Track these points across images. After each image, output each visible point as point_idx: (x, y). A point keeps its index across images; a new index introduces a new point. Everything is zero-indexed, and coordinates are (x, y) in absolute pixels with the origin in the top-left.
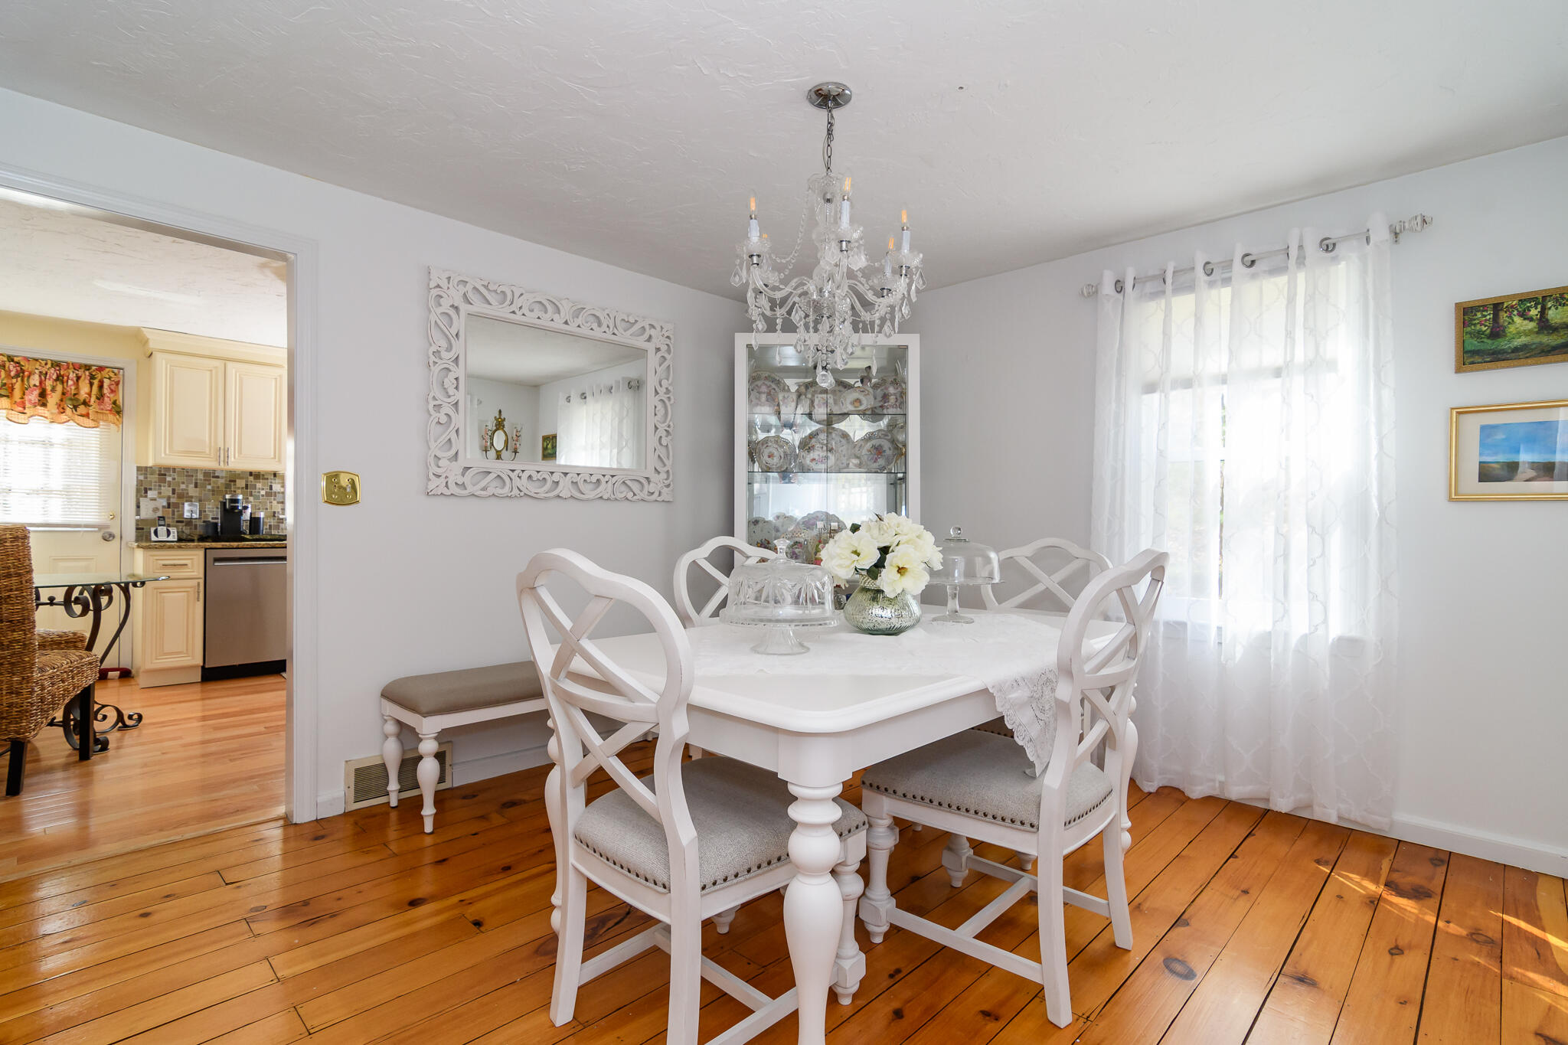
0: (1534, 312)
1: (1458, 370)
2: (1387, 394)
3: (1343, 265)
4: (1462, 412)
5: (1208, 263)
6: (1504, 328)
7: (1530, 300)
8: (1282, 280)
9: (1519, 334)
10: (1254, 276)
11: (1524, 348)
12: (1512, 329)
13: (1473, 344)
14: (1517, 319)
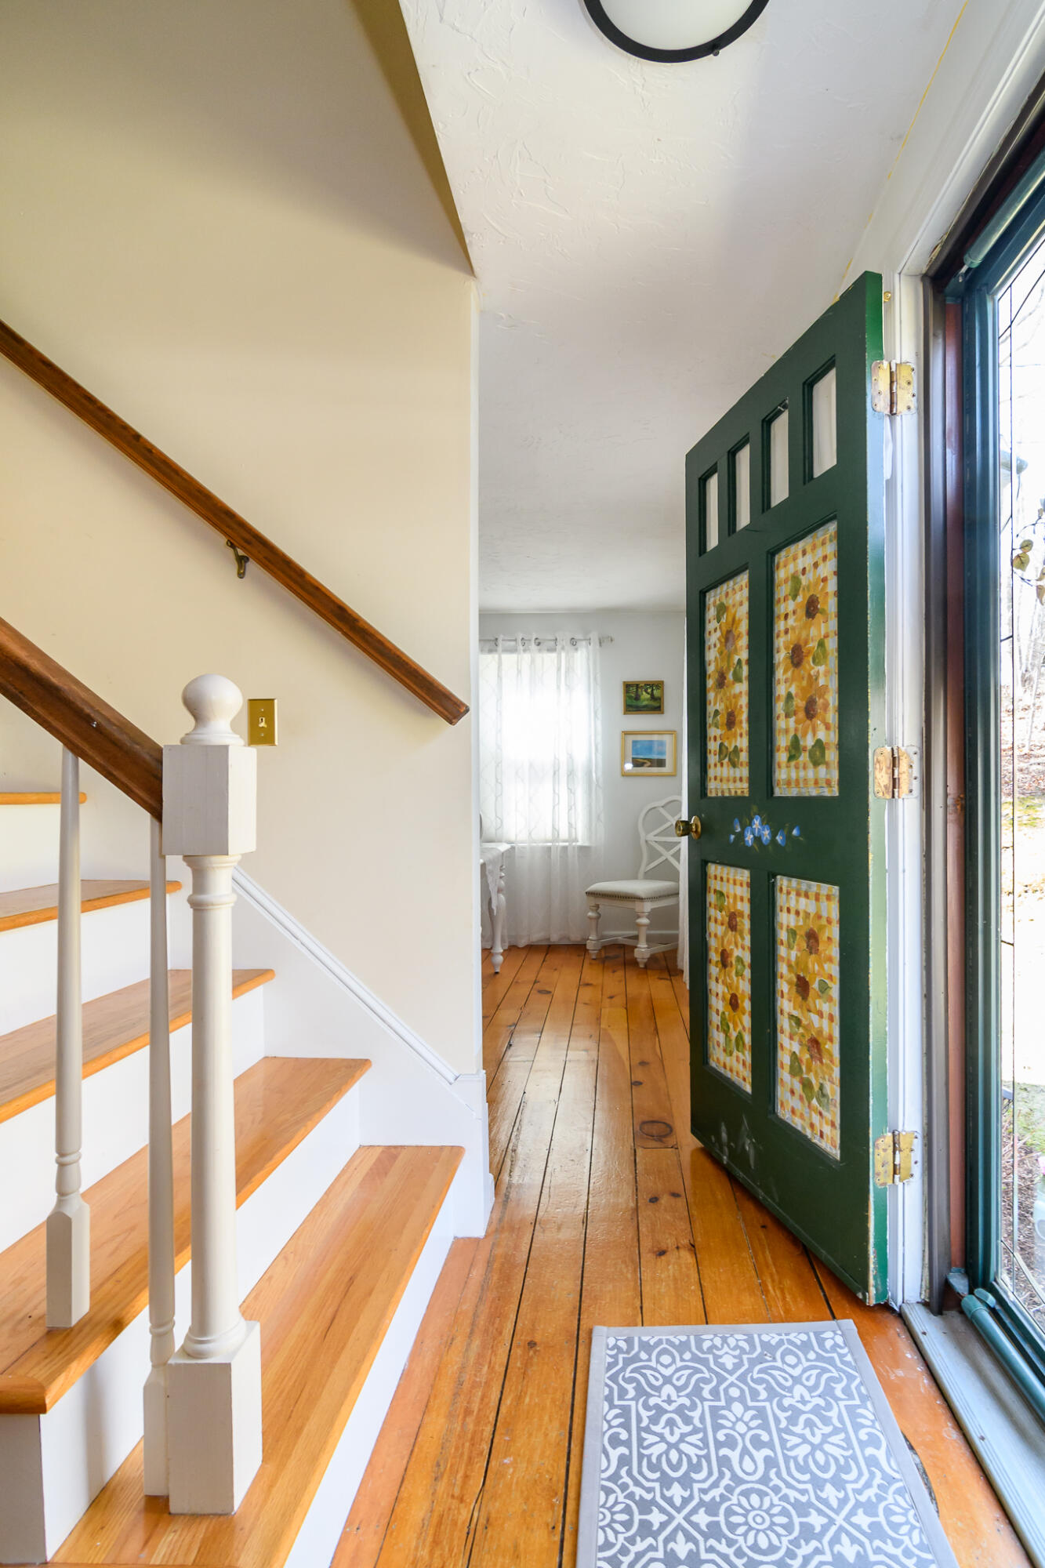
0: (649, 690)
1: (625, 714)
2: (599, 723)
3: (579, 652)
4: (626, 733)
5: (537, 639)
6: (640, 696)
7: (648, 685)
8: (554, 655)
9: (644, 700)
10: (540, 651)
11: (645, 706)
12: (642, 697)
13: (629, 702)
14: (644, 693)
